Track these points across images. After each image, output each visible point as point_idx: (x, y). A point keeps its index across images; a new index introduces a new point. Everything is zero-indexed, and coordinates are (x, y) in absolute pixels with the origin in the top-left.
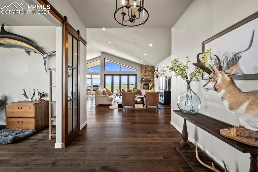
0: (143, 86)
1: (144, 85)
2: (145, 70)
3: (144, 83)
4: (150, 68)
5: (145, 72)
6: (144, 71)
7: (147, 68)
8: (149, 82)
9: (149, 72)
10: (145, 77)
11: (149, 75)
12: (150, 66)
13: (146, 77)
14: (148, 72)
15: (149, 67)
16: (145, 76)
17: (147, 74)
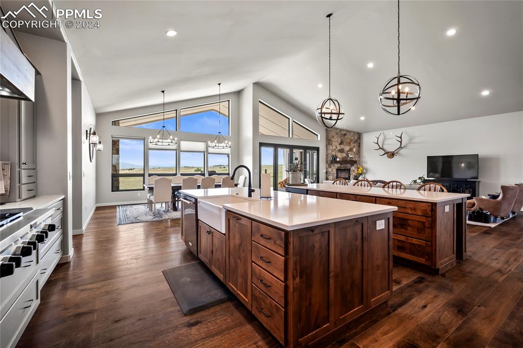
0: (336, 172)
1: (338, 170)
2: (341, 140)
3: (337, 166)
4: (353, 136)
5: (341, 143)
6: (339, 141)
7: (345, 135)
8: (352, 165)
9: (352, 145)
10: (340, 154)
11: (351, 150)
12: (354, 132)
13: (344, 155)
14: (350, 143)
15: (352, 134)
16: (342, 151)
17: (347, 148)
